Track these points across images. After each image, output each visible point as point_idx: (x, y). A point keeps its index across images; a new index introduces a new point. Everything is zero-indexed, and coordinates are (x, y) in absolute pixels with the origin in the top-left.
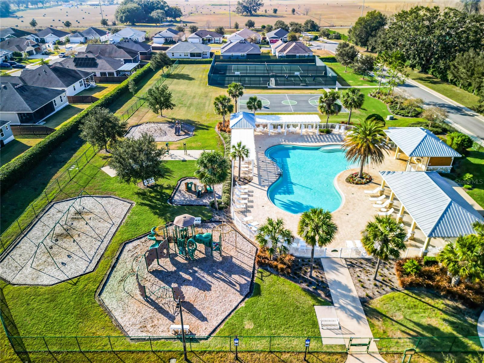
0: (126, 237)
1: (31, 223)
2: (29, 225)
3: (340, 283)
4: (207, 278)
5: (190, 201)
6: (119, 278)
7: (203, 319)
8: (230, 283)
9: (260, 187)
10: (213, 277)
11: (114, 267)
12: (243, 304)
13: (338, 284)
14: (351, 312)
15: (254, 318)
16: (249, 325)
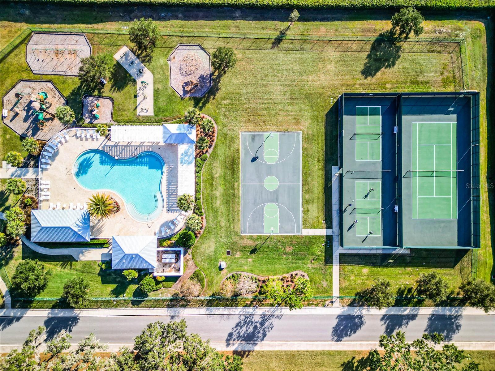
0: (56, 81)
1: (66, 32)
2: (64, 32)
3: (28, 173)
4: (30, 121)
5: (87, 106)
6: (30, 86)
7: (11, 121)
8: (28, 129)
9: (103, 145)
10: (31, 123)
11: (37, 81)
12: (17, 135)
13: (27, 172)
14: (15, 174)
15: (11, 138)
16: (8, 137)
